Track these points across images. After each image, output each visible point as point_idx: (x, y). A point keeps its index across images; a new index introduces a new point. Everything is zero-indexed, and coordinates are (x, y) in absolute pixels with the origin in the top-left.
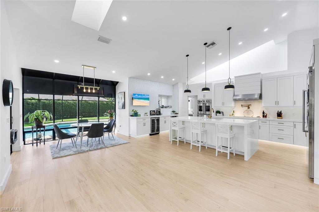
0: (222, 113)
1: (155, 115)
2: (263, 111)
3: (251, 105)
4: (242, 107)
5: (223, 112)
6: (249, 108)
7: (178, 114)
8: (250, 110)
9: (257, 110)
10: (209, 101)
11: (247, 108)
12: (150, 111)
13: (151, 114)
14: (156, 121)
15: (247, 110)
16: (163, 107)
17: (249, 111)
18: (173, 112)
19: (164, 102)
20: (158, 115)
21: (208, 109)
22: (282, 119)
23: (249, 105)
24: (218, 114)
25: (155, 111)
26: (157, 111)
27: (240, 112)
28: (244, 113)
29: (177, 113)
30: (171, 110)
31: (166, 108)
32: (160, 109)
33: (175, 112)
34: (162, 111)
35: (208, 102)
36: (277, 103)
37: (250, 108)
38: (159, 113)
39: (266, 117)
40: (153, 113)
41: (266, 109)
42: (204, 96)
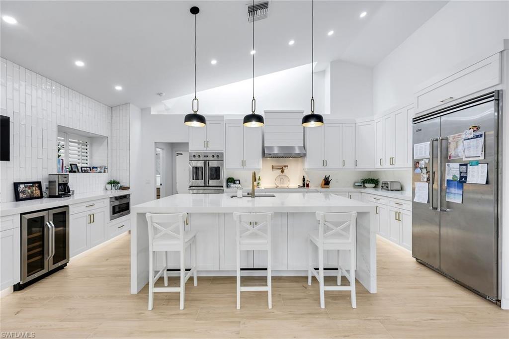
0: (238, 182)
2: (304, 177)
3: (287, 166)
4: (273, 170)
5: (239, 180)
6: (282, 172)
7: (128, 188)
8: (285, 176)
9: (294, 174)
10: (218, 156)
11: (280, 171)
12: (16, 185)
13: (21, 195)
14: (50, 225)
15: (280, 175)
16: (73, 169)
17: (283, 177)
18: (114, 183)
19: (73, 154)
20: (59, 196)
21: (216, 173)
22: (329, 188)
23: (285, 166)
24: (232, 185)
26: (51, 183)
27: (268, 180)
28: (275, 180)
29: (128, 186)
30: (104, 178)
31: (86, 171)
32: (66, 177)
33: (118, 183)
34: (74, 181)
36: (325, 163)
37: (285, 171)
38: (65, 190)
39: (308, 185)
40: (29, 191)
41: (307, 173)
42: (207, 144)
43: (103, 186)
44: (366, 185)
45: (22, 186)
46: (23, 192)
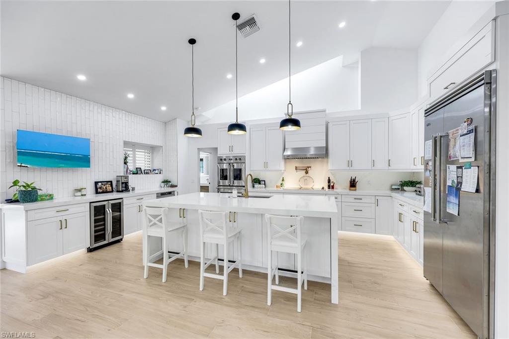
0: (263, 182)
1: (112, 191)
2: (329, 178)
3: (310, 167)
4: (297, 171)
5: (264, 181)
6: (307, 173)
7: (176, 186)
8: (309, 176)
9: (319, 176)
10: (240, 159)
11: (304, 172)
12: (96, 183)
13: (99, 190)
14: (109, 211)
15: (304, 176)
16: (138, 171)
17: (308, 178)
18: (166, 182)
19: (141, 160)
20: (122, 191)
21: (238, 175)
22: (355, 190)
23: (308, 167)
24: (257, 185)
25: (111, 182)
26: (118, 181)
27: (293, 180)
28: (299, 181)
29: (175, 184)
30: (160, 178)
31: (147, 173)
32: (127, 177)
33: (170, 182)
34: (133, 181)
35: (238, 161)
36: (350, 164)
37: (309, 172)
38: (126, 188)
39: (333, 187)
40: (104, 187)
41: (333, 174)
42: (231, 148)
43: (158, 185)
44: (405, 188)
45: (100, 184)
46: (100, 188)
